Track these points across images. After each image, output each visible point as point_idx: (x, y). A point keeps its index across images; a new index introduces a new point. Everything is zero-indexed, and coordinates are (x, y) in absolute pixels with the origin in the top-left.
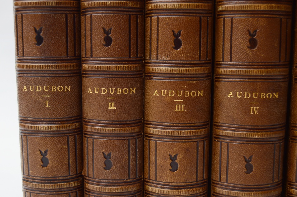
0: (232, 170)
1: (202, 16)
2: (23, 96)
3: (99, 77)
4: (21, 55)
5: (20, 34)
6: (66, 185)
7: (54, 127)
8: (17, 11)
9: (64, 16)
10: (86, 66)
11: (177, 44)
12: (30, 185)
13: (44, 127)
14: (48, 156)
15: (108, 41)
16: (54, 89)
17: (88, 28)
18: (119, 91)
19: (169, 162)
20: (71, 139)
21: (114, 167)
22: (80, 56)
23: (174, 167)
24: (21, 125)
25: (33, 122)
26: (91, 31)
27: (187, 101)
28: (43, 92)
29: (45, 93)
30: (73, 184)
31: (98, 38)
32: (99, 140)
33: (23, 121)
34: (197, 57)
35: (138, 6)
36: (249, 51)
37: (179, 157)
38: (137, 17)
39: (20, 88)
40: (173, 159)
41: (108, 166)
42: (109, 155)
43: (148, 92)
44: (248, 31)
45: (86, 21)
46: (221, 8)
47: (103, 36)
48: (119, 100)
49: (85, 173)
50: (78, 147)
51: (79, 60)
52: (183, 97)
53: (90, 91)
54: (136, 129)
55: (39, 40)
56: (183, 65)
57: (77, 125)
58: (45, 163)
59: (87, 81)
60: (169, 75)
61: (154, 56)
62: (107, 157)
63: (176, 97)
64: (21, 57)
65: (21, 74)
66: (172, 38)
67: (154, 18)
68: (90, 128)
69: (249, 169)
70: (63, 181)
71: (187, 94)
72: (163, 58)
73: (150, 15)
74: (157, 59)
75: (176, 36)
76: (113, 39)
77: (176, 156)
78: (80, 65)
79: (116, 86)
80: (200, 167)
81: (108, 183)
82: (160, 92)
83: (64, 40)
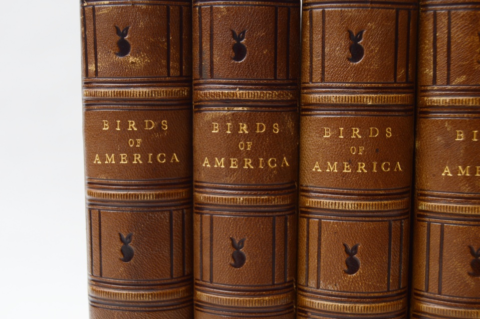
1: (393, 220)
4: (97, 273)
8: (92, 204)
9: (167, 214)
11: (352, 266)
15: (239, 260)
17: (206, 234)
22: (191, 274)
26: (211, 240)
31: (223, 254)
34: (385, 285)
35: (287, 202)
38: (286, 219)
44: (470, 247)
45: (202, 224)
46: (424, 206)
47: (230, 251)
55: (127, 254)
56: (361, 299)
61: (312, 282)
64: (98, 279)
66: (344, 257)
72: (329, 287)
73: (307, 215)
74: (318, 287)
75: (350, 253)
76: (246, 255)
83: (167, 253)
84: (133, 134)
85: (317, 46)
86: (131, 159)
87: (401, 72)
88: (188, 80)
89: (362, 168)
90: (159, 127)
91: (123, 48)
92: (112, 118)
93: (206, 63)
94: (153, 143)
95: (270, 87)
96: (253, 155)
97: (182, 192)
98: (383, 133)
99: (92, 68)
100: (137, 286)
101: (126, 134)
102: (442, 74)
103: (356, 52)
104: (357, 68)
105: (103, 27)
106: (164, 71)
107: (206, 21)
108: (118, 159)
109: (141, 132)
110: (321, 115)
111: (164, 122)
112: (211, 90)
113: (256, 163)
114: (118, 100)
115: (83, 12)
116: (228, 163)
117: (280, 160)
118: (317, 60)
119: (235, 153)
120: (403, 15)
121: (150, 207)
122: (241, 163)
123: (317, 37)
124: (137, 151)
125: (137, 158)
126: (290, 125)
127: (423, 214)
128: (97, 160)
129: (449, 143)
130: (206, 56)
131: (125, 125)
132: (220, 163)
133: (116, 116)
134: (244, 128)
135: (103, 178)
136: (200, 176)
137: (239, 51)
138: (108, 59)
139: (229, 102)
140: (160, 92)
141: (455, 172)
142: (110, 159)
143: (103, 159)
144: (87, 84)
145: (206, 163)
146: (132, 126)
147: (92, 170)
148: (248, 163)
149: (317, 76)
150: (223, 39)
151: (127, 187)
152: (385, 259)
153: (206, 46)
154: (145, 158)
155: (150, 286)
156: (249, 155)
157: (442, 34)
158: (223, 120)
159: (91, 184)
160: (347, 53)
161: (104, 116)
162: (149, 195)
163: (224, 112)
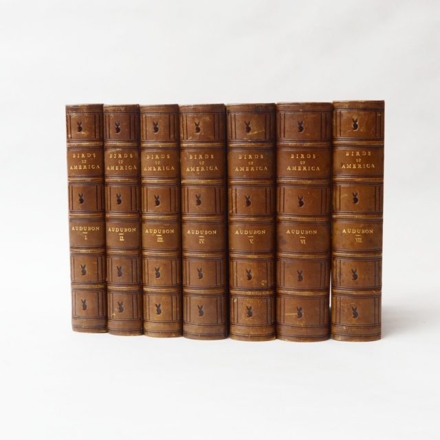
0: (191, 277)
1: (171, 187)
2: (72, 233)
3: (115, 222)
4: (71, 209)
5: (71, 197)
6: (96, 287)
7: (89, 251)
8: (70, 184)
9: (95, 187)
10: (108, 216)
11: (158, 203)
12: (76, 286)
13: (83, 251)
14: (86, 269)
15: (119, 202)
16: (89, 229)
17: (109, 193)
18: (126, 230)
19: (155, 272)
20: (99, 258)
21: (123, 276)
22: (104, 208)
23: (158, 275)
24: (71, 251)
25: (77, 248)
26: (110, 195)
27: (164, 236)
28: (83, 231)
29: (84, 231)
30: (100, 286)
31: (114, 200)
32: (115, 259)
33: (72, 248)
34: (169, 210)
35: (137, 181)
36: (197, 207)
37: (161, 269)
38: (136, 187)
39: (71, 228)
40: (157, 270)
41: (120, 274)
42: (121, 267)
43: (143, 230)
44: (196, 195)
45: (107, 189)
46: (183, 182)
47: (116, 199)
48: (126, 235)
49: (107, 280)
50: (104, 264)
51: (104, 212)
52: (161, 234)
53: (110, 230)
54: (136, 253)
55: (81, 201)
56: (161, 214)
57: (102, 250)
58: (84, 273)
59: (108, 224)
60: (153, 220)
61: (145, 210)
62: (119, 269)
63: (158, 233)
64: (71, 211)
65: (71, 220)
66: (155, 200)
67: (145, 188)
68: (110, 252)
69: (201, 276)
70: (94, 284)
71: (164, 232)
72: (150, 211)
73: (143, 186)
74: (147, 211)
75: (157, 198)
76: (122, 200)
77: (159, 269)
78: (104, 215)
79: (123, 227)
80: (174, 276)
81: (120, 285)
82: (149, 231)
83: (95, 200)
84: (84, 159)
85: (144, 128)
86: (83, 167)
87: (172, 136)
88: (102, 139)
89: (159, 169)
90: (92, 156)
91: (80, 129)
92: (76, 153)
93: (108, 134)
94: (90, 162)
95: (128, 141)
96: (123, 165)
97: (101, 179)
98: (166, 157)
99: (69, 136)
100: (85, 212)
101: (81, 159)
102: (185, 136)
103: (156, 130)
104: (157, 136)
105: (74, 122)
106: (94, 137)
107: (107, 119)
108: (78, 167)
109: (86, 158)
110: (147, 151)
111: (94, 154)
112: (109, 143)
113: (124, 168)
114: (78, 147)
115: (67, 117)
116: (115, 168)
117: (133, 167)
118: (144, 132)
119: (117, 164)
120: (172, 117)
121: (90, 184)
122: (119, 168)
123: (144, 124)
124: (85, 164)
125: (85, 167)
126: (136, 154)
127: (184, 185)
128: (71, 168)
129: (188, 160)
130: (108, 131)
131: (81, 156)
132: (112, 168)
133: (78, 152)
134: (120, 156)
135: (73, 174)
136: (107, 173)
137: (118, 130)
138: (75, 133)
139: (115, 147)
140: (92, 144)
141: (190, 169)
142: (76, 168)
143: (73, 167)
144: (68, 142)
145: (108, 168)
146: (83, 156)
147: (70, 172)
148: (122, 168)
149: (145, 138)
150: (113, 126)
151: (81, 177)
152: (169, 200)
153: (108, 128)
154: (87, 167)
155: (90, 212)
156: (122, 165)
157: (185, 123)
158: (113, 153)
159: (69, 177)
160: (153, 130)
161: (73, 152)
162: (89, 179)
163: (114, 150)
